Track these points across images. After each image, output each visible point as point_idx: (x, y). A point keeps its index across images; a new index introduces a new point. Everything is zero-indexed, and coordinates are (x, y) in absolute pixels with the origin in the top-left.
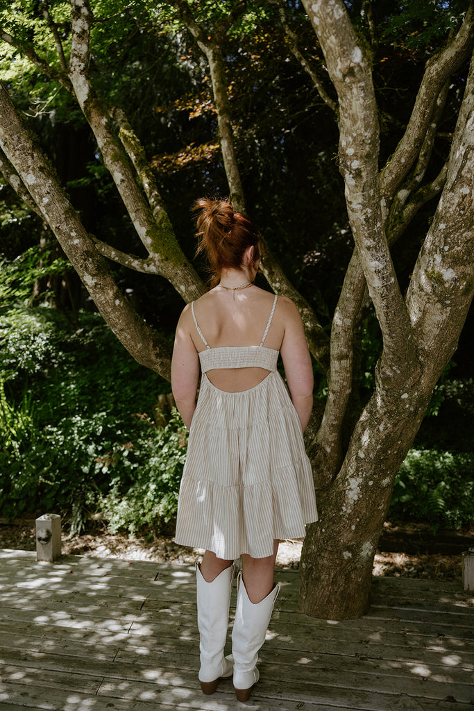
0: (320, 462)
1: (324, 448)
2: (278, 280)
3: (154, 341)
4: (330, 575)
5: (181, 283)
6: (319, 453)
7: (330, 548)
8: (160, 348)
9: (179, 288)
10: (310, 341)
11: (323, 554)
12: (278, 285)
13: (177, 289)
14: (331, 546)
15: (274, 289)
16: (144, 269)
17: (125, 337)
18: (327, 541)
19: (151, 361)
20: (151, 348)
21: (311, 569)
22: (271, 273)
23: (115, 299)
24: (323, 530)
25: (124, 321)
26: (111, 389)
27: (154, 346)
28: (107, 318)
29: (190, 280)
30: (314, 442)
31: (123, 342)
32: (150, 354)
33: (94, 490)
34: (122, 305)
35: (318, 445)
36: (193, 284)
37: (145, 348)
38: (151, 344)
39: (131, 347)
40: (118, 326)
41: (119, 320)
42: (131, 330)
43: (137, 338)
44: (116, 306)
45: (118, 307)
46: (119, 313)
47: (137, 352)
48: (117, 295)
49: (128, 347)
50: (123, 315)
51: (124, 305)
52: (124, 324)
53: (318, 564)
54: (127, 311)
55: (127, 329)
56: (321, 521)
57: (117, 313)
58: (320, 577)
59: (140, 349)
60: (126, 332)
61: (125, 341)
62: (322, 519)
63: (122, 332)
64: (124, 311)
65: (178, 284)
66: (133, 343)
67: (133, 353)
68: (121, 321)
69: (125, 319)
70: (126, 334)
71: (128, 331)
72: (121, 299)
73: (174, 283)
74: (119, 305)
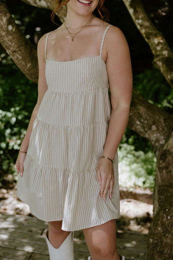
0: (169, 164)
2: (140, 17)
10: (164, 66)
11: (167, 235)
12: (140, 21)
13: (61, 20)
15: (137, 24)
16: (36, 3)
17: (17, 57)
18: (171, 226)
21: (157, 244)
22: (135, 12)
23: (8, 25)
24: (169, 218)
25: (16, 44)
26: (24, 92)
28: (2, 41)
30: (165, 148)
31: (16, 61)
33: (8, 159)
34: (14, 30)
35: (168, 151)
37: (34, 67)
39: (22, 66)
40: (12, 48)
41: (12, 43)
42: (22, 52)
43: (27, 59)
44: (9, 31)
45: (11, 32)
46: (12, 37)
47: (28, 70)
48: (10, 22)
49: (20, 66)
50: (15, 39)
51: (16, 31)
52: (16, 47)
53: (163, 241)
54: (18, 36)
55: (19, 51)
56: (167, 210)
57: (10, 37)
58: (163, 251)
59: (29, 67)
60: (18, 53)
61: (17, 61)
62: (168, 208)
63: (15, 54)
64: (16, 36)
65: (63, 17)
66: (23, 63)
67: (24, 71)
68: (13, 44)
69: (17, 42)
70: (18, 55)
71: (19, 52)
72: (13, 25)
73: (59, 16)
74: (12, 30)
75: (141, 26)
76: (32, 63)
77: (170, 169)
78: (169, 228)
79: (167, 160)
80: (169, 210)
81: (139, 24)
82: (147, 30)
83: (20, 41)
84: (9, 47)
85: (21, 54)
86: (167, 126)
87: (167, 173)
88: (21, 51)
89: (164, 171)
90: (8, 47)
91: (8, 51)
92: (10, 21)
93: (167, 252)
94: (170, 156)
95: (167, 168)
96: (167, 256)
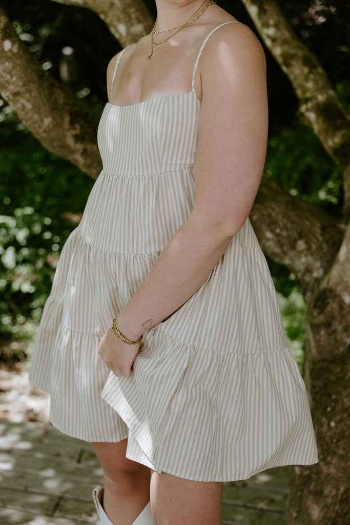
0: (333, 318)
1: (340, 296)
3: (71, 115)
4: (338, 489)
5: (119, 20)
6: (333, 305)
7: (341, 452)
8: (81, 126)
9: (116, 28)
10: (321, 120)
11: (329, 459)
12: (271, 31)
13: (112, 30)
14: (344, 449)
15: (264, 37)
17: (24, 106)
18: (338, 441)
19: (65, 147)
20: (66, 124)
21: (309, 477)
22: (262, 12)
23: (3, 39)
25: (20, 78)
27: (72, 123)
29: (133, 16)
30: (324, 285)
31: (20, 114)
32: (64, 136)
34: (15, 50)
35: (331, 291)
36: (139, 21)
37: (58, 125)
38: (67, 119)
39: (34, 123)
40: (11, 87)
41: (12, 77)
42: (33, 94)
43: (43, 109)
44: (6, 52)
45: (9, 54)
46: (11, 64)
47: (45, 131)
48: (6, 33)
49: (29, 123)
50: (18, 68)
51: (19, 51)
52: (21, 84)
53: (321, 472)
54: (24, 62)
55: (26, 93)
56: (329, 409)
57: (7, 64)
58: (321, 491)
59: (48, 126)
60: (24, 97)
61: (23, 113)
62: (331, 406)
63: (18, 98)
64: (19, 62)
65: (115, 23)
66: (36, 117)
67: (37, 133)
68: (14, 79)
69: (22, 75)
70: (24, 101)
71: (27, 95)
72: (14, 39)
73: (108, 21)
74: (11, 51)
75: (274, 40)
76: (53, 118)
77: (333, 328)
78: (333, 446)
79: (329, 308)
80: (333, 408)
81: (269, 37)
82: (286, 48)
83: (29, 72)
84: (7, 86)
85: (31, 99)
86: (327, 242)
87: (329, 335)
88: (30, 92)
89: (323, 332)
90: (4, 85)
91: (5, 93)
92: (7, 31)
93: (330, 492)
94: (334, 302)
95: (327, 324)
96: (329, 500)
